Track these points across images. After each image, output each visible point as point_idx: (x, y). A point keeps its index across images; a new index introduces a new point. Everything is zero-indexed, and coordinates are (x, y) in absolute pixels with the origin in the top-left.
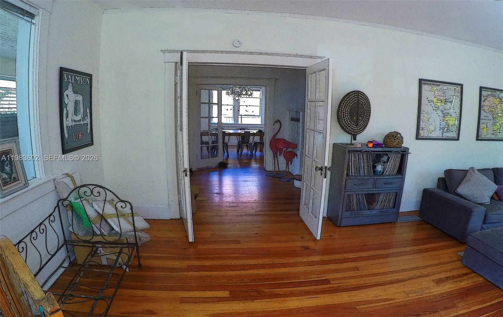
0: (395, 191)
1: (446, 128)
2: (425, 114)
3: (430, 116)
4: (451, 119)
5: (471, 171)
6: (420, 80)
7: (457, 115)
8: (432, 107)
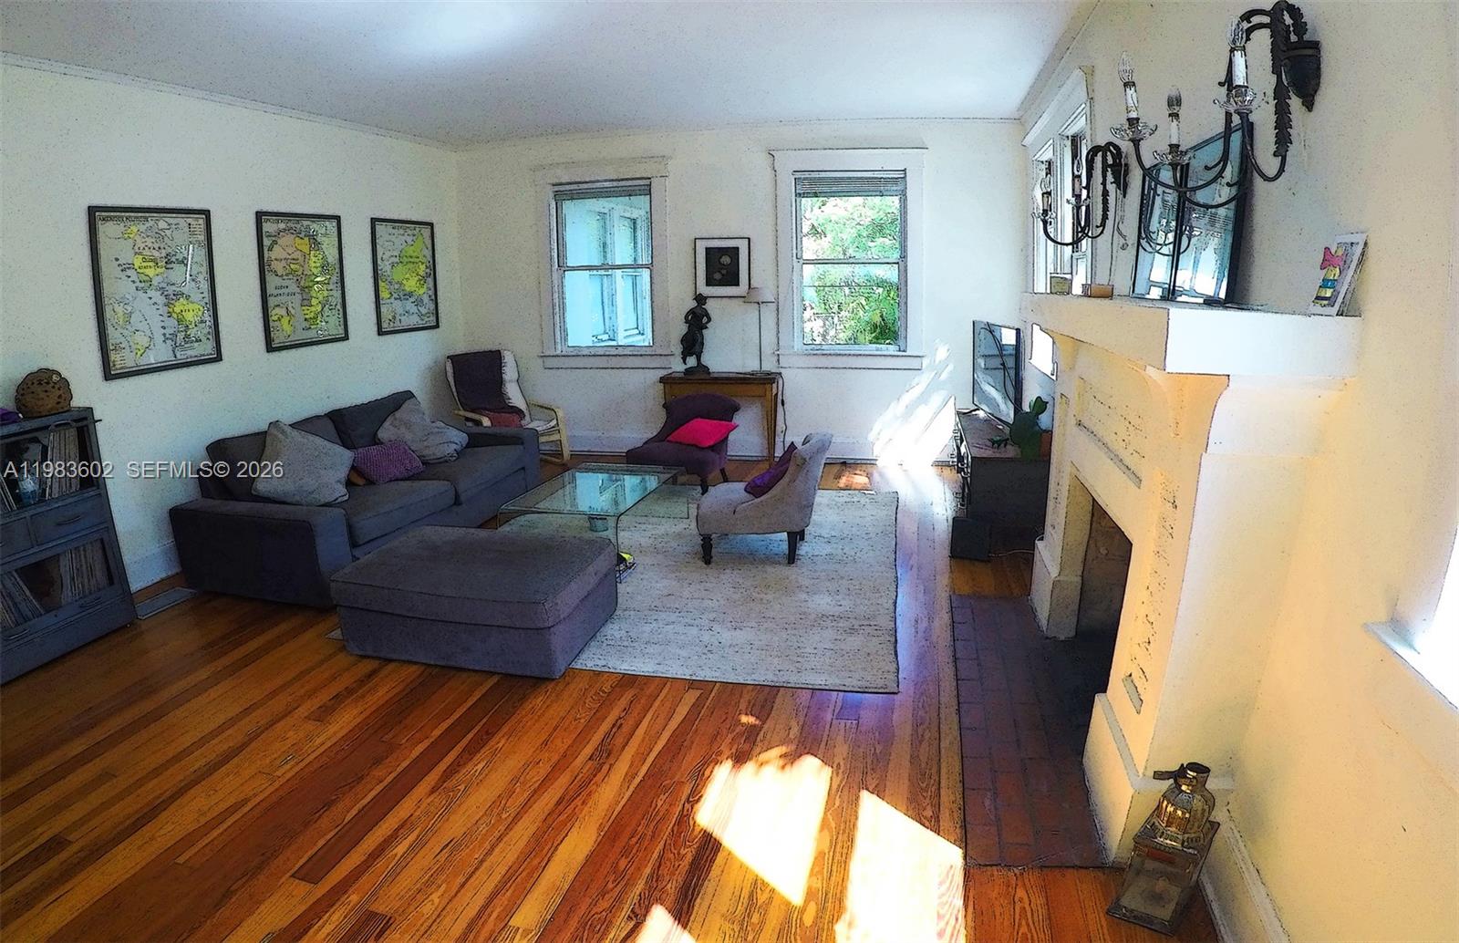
0: (96, 536)
1: (180, 335)
2: (116, 305)
3: (130, 309)
4: (191, 306)
5: (274, 431)
6: (92, 211)
7: (203, 295)
8: (134, 282)
